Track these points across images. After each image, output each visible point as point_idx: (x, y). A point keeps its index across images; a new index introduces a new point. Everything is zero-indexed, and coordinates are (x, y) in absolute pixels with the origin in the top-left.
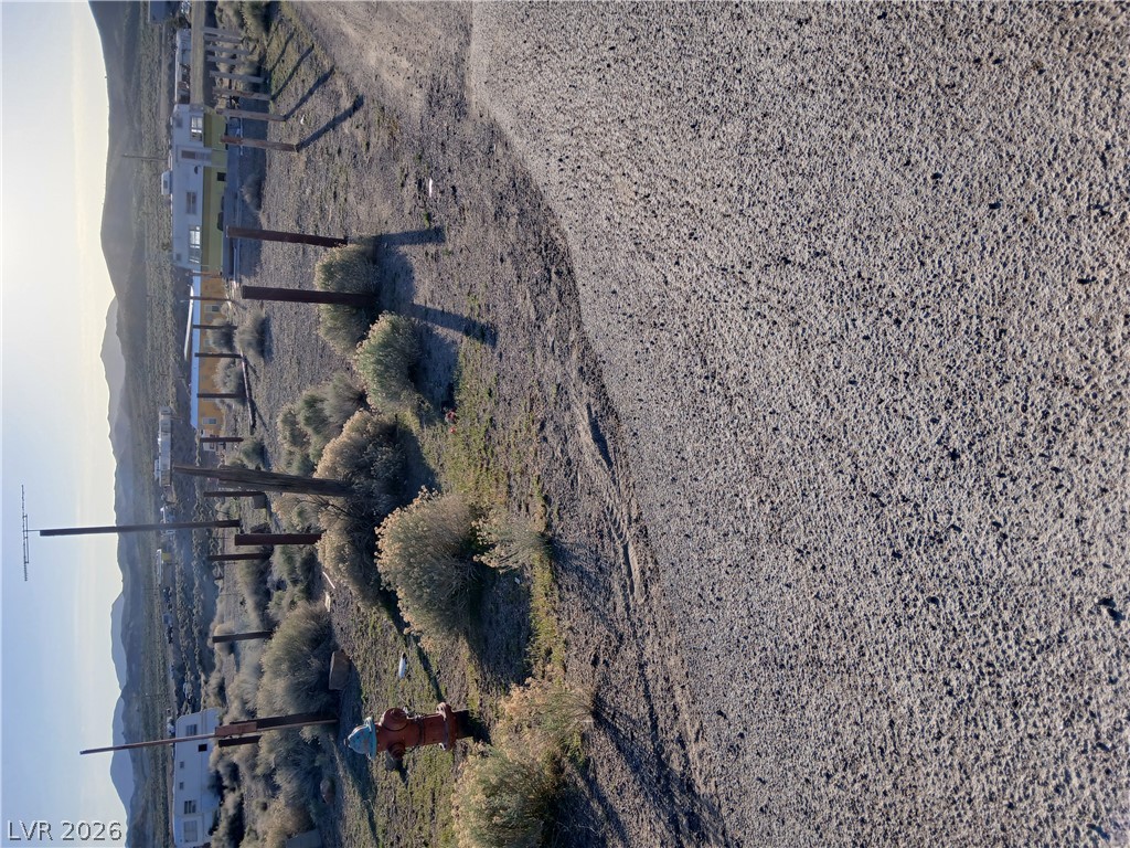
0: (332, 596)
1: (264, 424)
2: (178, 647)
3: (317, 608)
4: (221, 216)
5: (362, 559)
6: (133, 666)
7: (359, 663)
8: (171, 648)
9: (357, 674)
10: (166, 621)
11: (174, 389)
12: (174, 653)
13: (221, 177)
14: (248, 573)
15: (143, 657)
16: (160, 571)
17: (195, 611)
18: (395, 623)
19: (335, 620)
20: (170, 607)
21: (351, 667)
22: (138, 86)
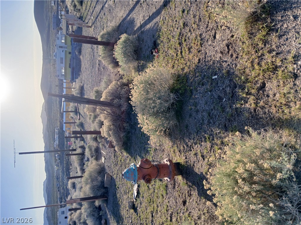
0: (104, 157)
1: (82, 117)
2: (60, 192)
3: (100, 162)
4: (70, 64)
5: (118, 130)
6: (49, 199)
7: (115, 176)
8: (58, 192)
9: (114, 180)
10: (57, 185)
11: (59, 123)
12: (59, 194)
13: (70, 53)
14: (78, 159)
15: (51, 196)
16: (56, 172)
17: (65, 182)
18: (130, 155)
19: (106, 165)
20: (58, 181)
21: (112, 178)
22: (50, 47)
